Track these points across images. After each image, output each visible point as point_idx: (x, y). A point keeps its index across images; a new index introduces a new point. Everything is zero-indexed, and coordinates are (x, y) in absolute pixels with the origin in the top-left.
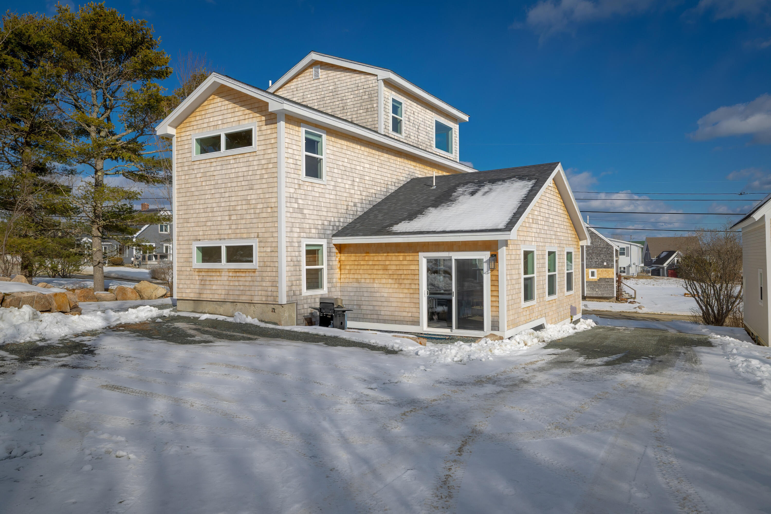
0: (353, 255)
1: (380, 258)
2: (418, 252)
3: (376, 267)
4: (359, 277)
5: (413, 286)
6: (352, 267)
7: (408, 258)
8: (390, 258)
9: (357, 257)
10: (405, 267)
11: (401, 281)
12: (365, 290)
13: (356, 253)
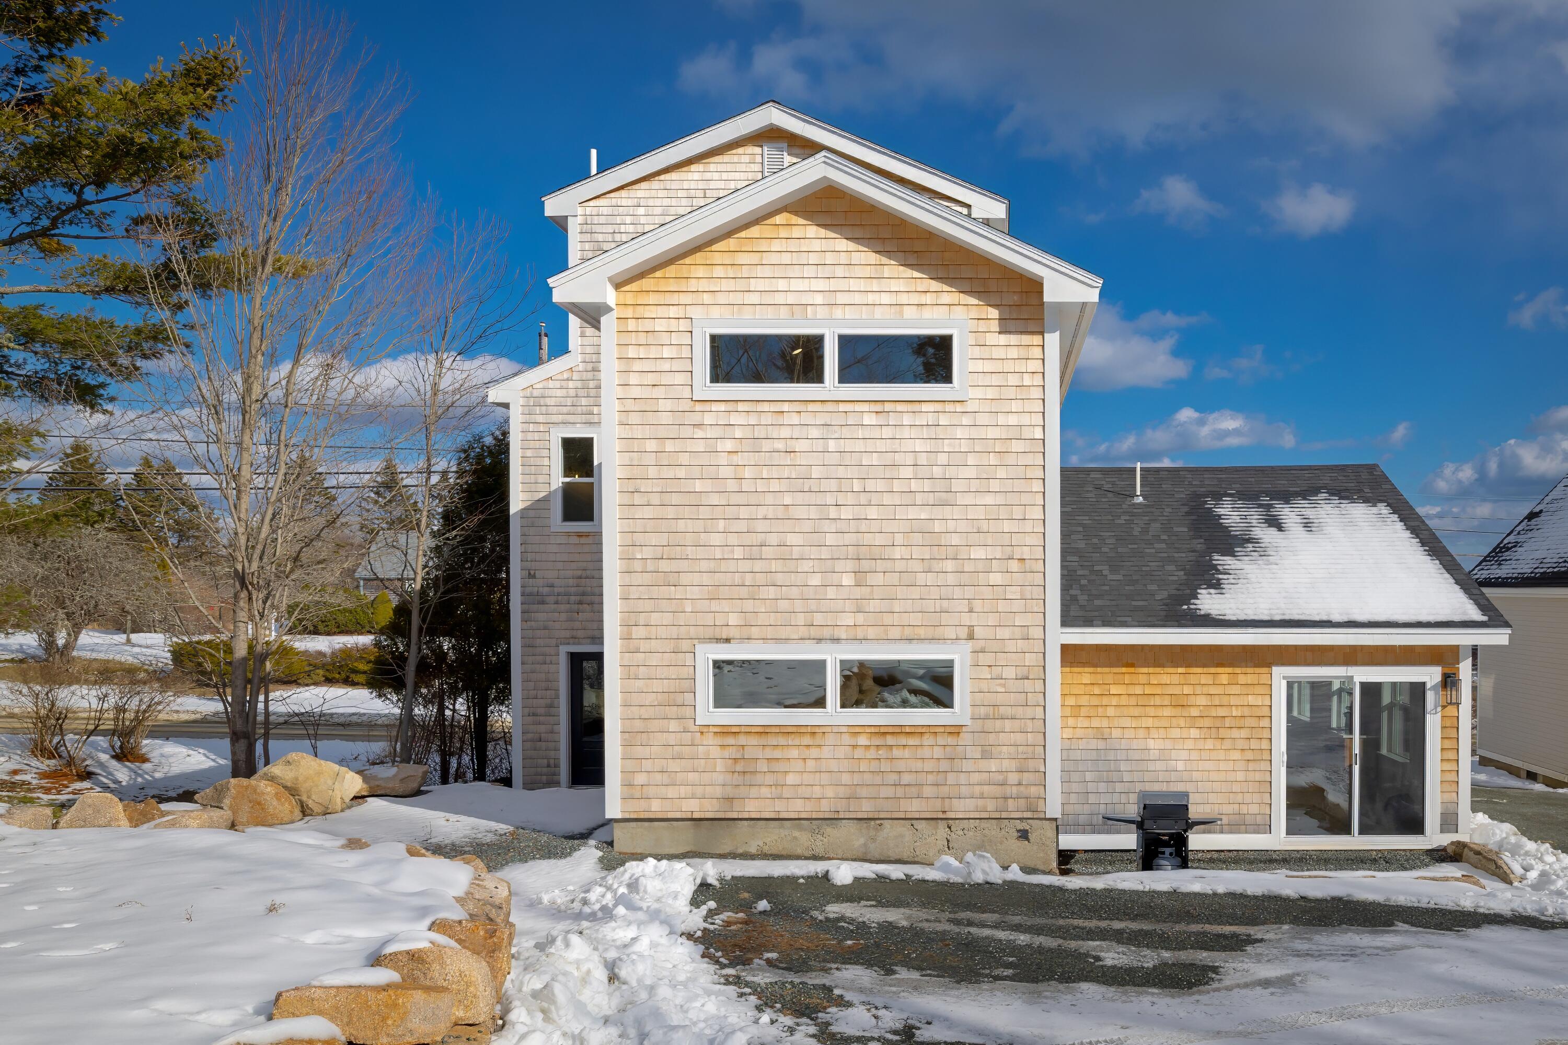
0: (1087, 669)
1: (1165, 679)
2: (1269, 665)
3: (1158, 701)
4: (1105, 723)
5: (1254, 744)
6: (1084, 700)
7: (1242, 679)
8: (1193, 679)
9: (1099, 676)
10: (1234, 701)
11: (1223, 733)
12: (1121, 755)
13: (1096, 666)
